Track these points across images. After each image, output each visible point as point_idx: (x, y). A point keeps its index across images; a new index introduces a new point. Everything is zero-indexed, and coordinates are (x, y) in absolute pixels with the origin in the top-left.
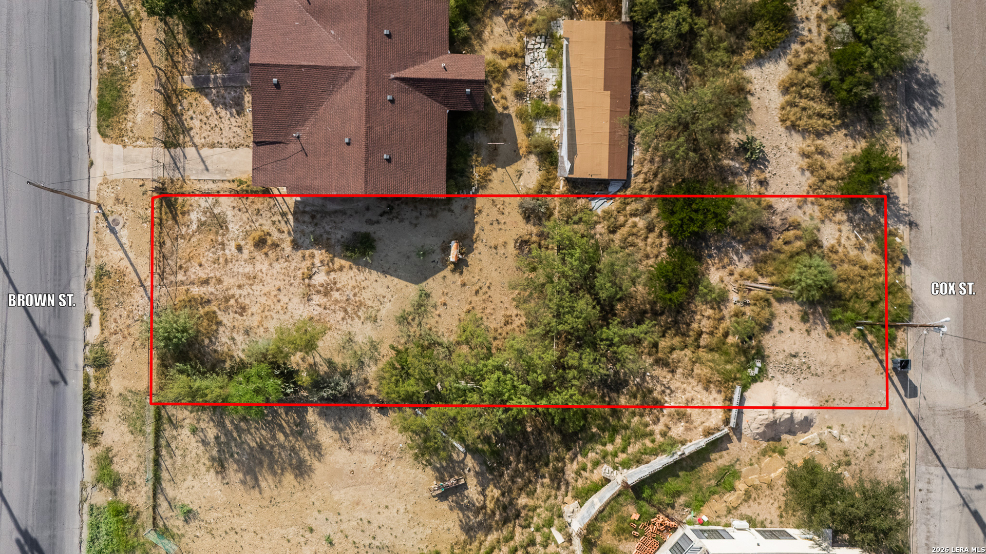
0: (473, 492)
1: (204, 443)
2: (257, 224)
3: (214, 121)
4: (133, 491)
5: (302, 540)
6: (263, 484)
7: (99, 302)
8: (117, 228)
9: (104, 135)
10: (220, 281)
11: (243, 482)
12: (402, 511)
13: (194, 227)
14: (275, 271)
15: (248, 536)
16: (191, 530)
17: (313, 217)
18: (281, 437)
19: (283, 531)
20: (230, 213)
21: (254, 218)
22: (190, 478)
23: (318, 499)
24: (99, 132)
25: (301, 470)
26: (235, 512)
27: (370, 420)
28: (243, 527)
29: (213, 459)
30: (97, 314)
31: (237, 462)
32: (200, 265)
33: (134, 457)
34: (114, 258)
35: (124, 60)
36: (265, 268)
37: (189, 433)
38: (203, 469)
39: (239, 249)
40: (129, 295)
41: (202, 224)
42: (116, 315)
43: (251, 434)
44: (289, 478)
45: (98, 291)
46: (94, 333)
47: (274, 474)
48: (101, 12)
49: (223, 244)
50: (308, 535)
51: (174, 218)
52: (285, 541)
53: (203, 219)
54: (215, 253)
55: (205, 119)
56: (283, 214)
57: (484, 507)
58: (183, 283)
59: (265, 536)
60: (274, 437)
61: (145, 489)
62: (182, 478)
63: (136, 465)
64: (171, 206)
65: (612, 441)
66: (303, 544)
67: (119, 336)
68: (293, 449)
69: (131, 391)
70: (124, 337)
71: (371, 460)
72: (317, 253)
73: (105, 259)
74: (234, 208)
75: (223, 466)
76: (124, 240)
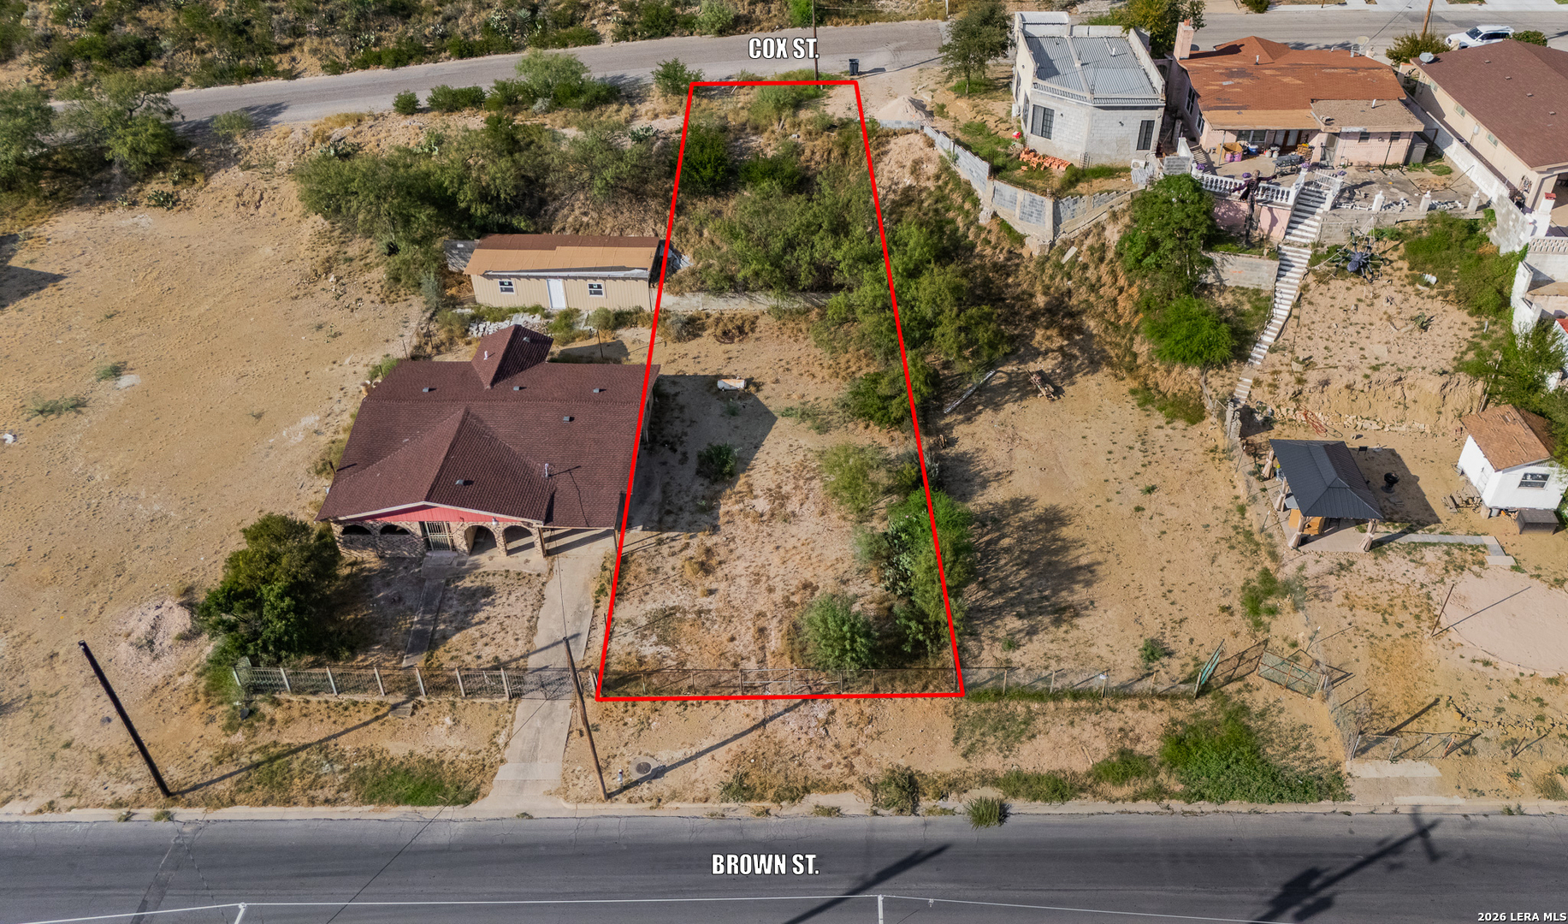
0: (1046, 365)
1: (1032, 632)
2: (672, 573)
3: (492, 627)
4: (1137, 731)
5: (1156, 518)
6: (1084, 561)
7: (794, 793)
8: (654, 765)
9: (473, 797)
10: (761, 615)
11: (1088, 584)
12: (1086, 424)
13: (666, 649)
14: (749, 553)
15: (1171, 577)
16: (1182, 647)
17: (669, 512)
18: (1006, 542)
19: (1151, 539)
20: (650, 606)
21: (661, 576)
22: (1094, 650)
23: (1091, 502)
24: (467, 803)
25: (1053, 519)
26: (1137, 593)
27: (965, 453)
28: (1158, 583)
29: (1057, 623)
30: (815, 798)
31: (1055, 592)
32: (732, 639)
33: (1076, 731)
34: (711, 772)
35: (338, 767)
36: (741, 565)
37: (1018, 652)
38: (1074, 633)
39: (711, 592)
40: (780, 744)
41: (663, 640)
42: (818, 766)
43: (1007, 576)
44: (1066, 532)
45: (770, 794)
46: (854, 804)
47: (1065, 549)
48: (233, 802)
49: (699, 613)
50: (1148, 513)
51: (649, 674)
52: (1164, 536)
53: (654, 638)
54: (714, 622)
55: (485, 640)
56: (660, 542)
57: (1061, 349)
58: (762, 662)
59: (1165, 557)
60: (1008, 550)
61: (1128, 712)
62: (1097, 661)
63: (1088, 727)
64: (624, 679)
65: (953, 221)
66: (1163, 518)
67: (856, 761)
68: (1024, 527)
69: (956, 740)
70: (858, 753)
71: (1021, 453)
72: (722, 510)
73: (711, 785)
74: (641, 601)
75: (1064, 609)
76: (679, 755)
